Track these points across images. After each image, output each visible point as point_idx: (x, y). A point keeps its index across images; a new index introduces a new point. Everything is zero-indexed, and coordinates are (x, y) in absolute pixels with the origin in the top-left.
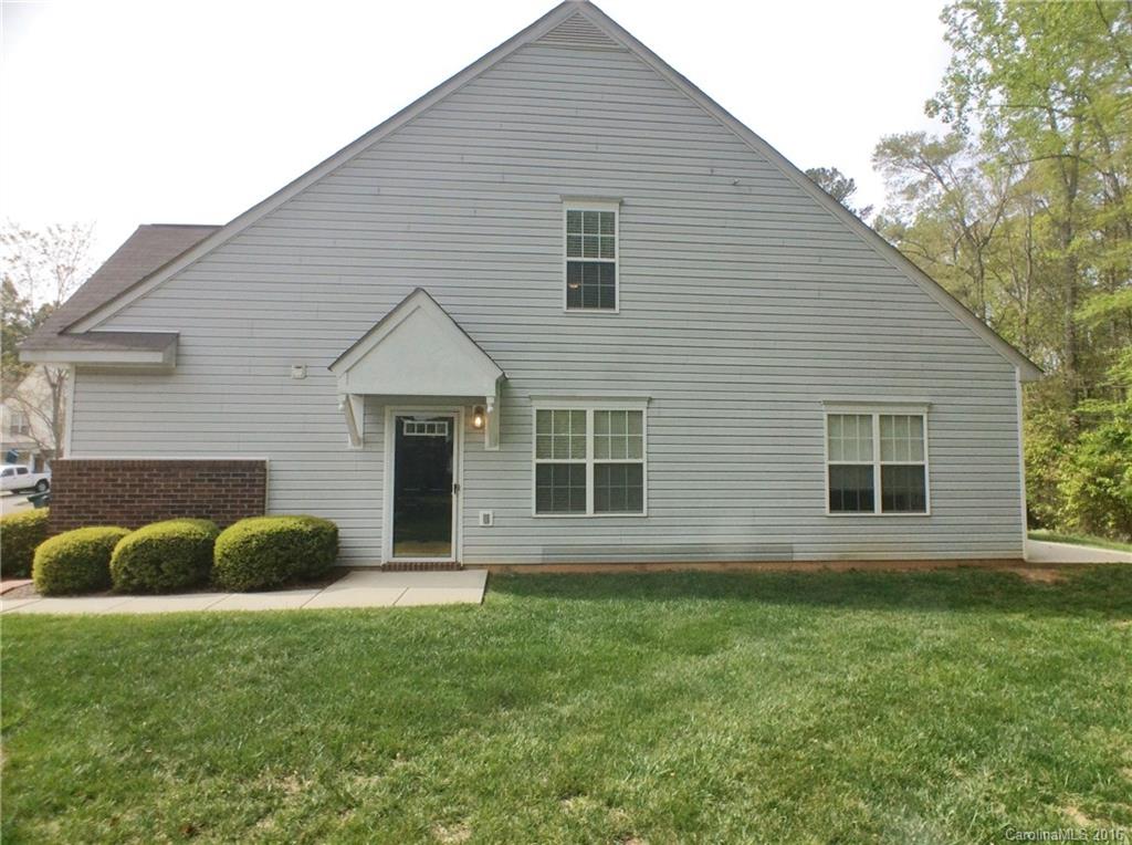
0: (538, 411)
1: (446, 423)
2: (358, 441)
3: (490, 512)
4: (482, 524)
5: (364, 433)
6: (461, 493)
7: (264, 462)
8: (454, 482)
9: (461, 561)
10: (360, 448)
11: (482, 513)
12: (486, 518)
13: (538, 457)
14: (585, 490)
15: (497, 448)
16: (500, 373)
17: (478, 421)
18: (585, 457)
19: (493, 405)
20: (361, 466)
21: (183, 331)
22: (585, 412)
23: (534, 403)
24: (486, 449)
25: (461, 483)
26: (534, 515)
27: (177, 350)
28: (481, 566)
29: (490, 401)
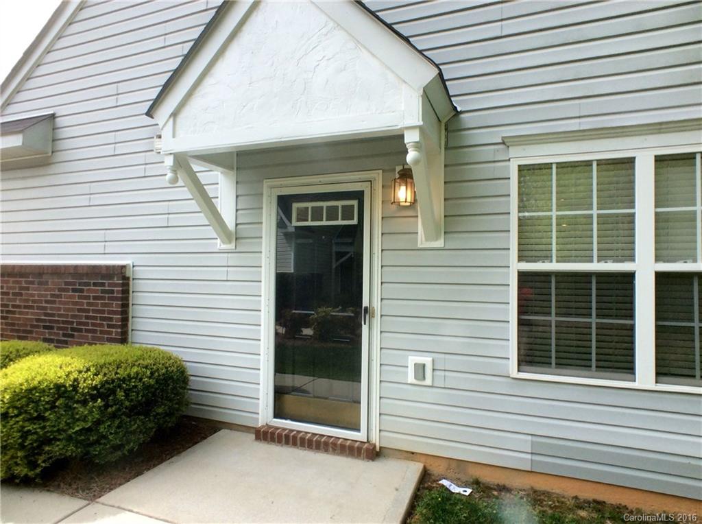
0: (521, 168)
1: (355, 203)
2: (227, 235)
3: (427, 360)
4: (411, 378)
5: (237, 225)
6: (377, 322)
7: (123, 267)
8: (365, 303)
9: (375, 439)
10: (231, 246)
11: (413, 359)
12: (420, 370)
13: (521, 258)
14: (632, 328)
15: (440, 243)
16: (431, 73)
17: (403, 194)
18: (632, 258)
19: (417, 146)
20: (234, 273)
21: (60, 111)
22: (631, 161)
23: (513, 152)
24: (420, 246)
25: (377, 304)
26: (514, 373)
27: (54, 134)
28: (411, 455)
29: (411, 138)
